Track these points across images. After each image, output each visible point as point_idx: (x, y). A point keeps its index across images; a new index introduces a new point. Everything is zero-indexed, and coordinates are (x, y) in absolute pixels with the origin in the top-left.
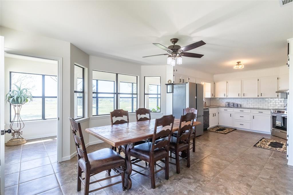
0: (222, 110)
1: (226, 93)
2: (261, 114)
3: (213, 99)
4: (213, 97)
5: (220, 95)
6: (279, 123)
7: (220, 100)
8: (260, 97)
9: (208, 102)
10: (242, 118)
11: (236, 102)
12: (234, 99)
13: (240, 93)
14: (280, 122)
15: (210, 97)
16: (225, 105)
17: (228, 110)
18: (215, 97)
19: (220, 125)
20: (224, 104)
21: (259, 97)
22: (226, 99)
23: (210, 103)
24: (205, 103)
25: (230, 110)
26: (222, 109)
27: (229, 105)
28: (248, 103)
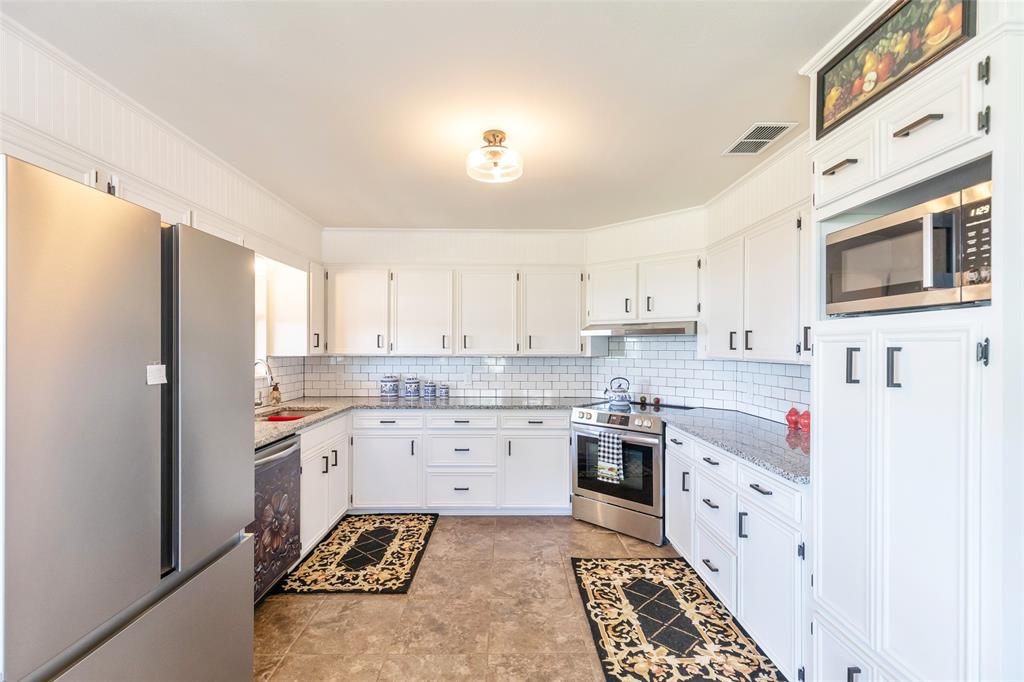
0: (367, 424)
1: (384, 333)
2: (536, 431)
3: (319, 361)
4: (320, 351)
5: (355, 340)
6: (611, 469)
7: (356, 369)
8: (525, 351)
9: (294, 378)
10: (461, 458)
11: (429, 378)
12: (420, 361)
13: (448, 333)
14: (615, 467)
15: (305, 354)
16: (377, 393)
17: (400, 423)
18: (329, 352)
19: (357, 509)
20: (373, 385)
21: (522, 353)
22: (381, 361)
23: (299, 386)
24: (276, 388)
25: (410, 421)
26: (370, 420)
27: (396, 391)
28: (476, 377)
